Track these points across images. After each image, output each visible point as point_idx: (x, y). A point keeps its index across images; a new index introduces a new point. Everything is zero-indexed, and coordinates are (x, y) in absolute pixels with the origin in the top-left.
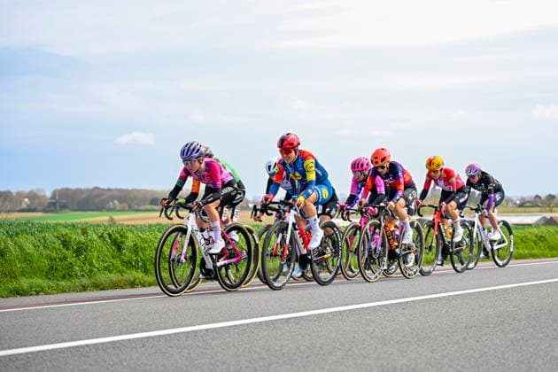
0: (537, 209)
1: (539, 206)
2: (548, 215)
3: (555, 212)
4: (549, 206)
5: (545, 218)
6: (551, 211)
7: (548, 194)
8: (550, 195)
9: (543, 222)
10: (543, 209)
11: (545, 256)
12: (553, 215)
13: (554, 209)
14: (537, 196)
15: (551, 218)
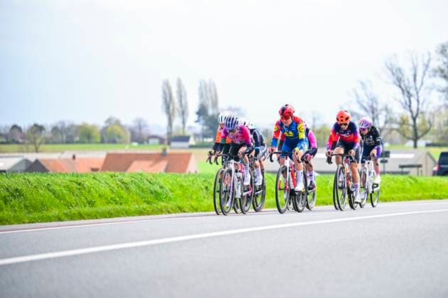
0: (16, 147)
1: (17, 143)
2: (32, 157)
3: (42, 152)
4: (34, 143)
5: (27, 161)
6: (37, 151)
7: (32, 124)
8: (36, 125)
9: (23, 167)
10: (24, 147)
11: (20, 221)
12: (40, 156)
13: (42, 147)
14: (15, 127)
15: (37, 161)
